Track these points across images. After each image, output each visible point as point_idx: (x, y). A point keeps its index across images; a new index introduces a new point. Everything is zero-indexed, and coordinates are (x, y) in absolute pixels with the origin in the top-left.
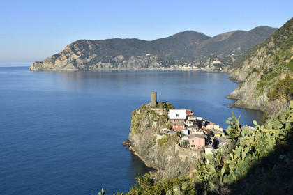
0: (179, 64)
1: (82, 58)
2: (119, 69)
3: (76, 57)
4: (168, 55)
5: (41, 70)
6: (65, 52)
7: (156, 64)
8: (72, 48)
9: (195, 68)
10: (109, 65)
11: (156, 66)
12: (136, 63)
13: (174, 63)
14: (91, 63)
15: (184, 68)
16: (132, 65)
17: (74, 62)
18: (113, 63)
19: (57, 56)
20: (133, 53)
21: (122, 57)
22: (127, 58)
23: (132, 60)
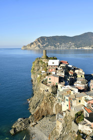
0: (84, 47)
1: (42, 44)
2: (57, 49)
3: (40, 44)
4: (79, 43)
5: (26, 49)
6: (35, 42)
7: (73, 46)
8: (38, 40)
9: (91, 48)
10: (53, 47)
11: (73, 48)
12: (65, 46)
13: (82, 46)
14: (46, 46)
15: (86, 48)
16: (63, 47)
17: (39, 46)
18: (55, 46)
19: (32, 43)
20: (64, 42)
21: (59, 44)
22: (61, 44)
23: (63, 45)
